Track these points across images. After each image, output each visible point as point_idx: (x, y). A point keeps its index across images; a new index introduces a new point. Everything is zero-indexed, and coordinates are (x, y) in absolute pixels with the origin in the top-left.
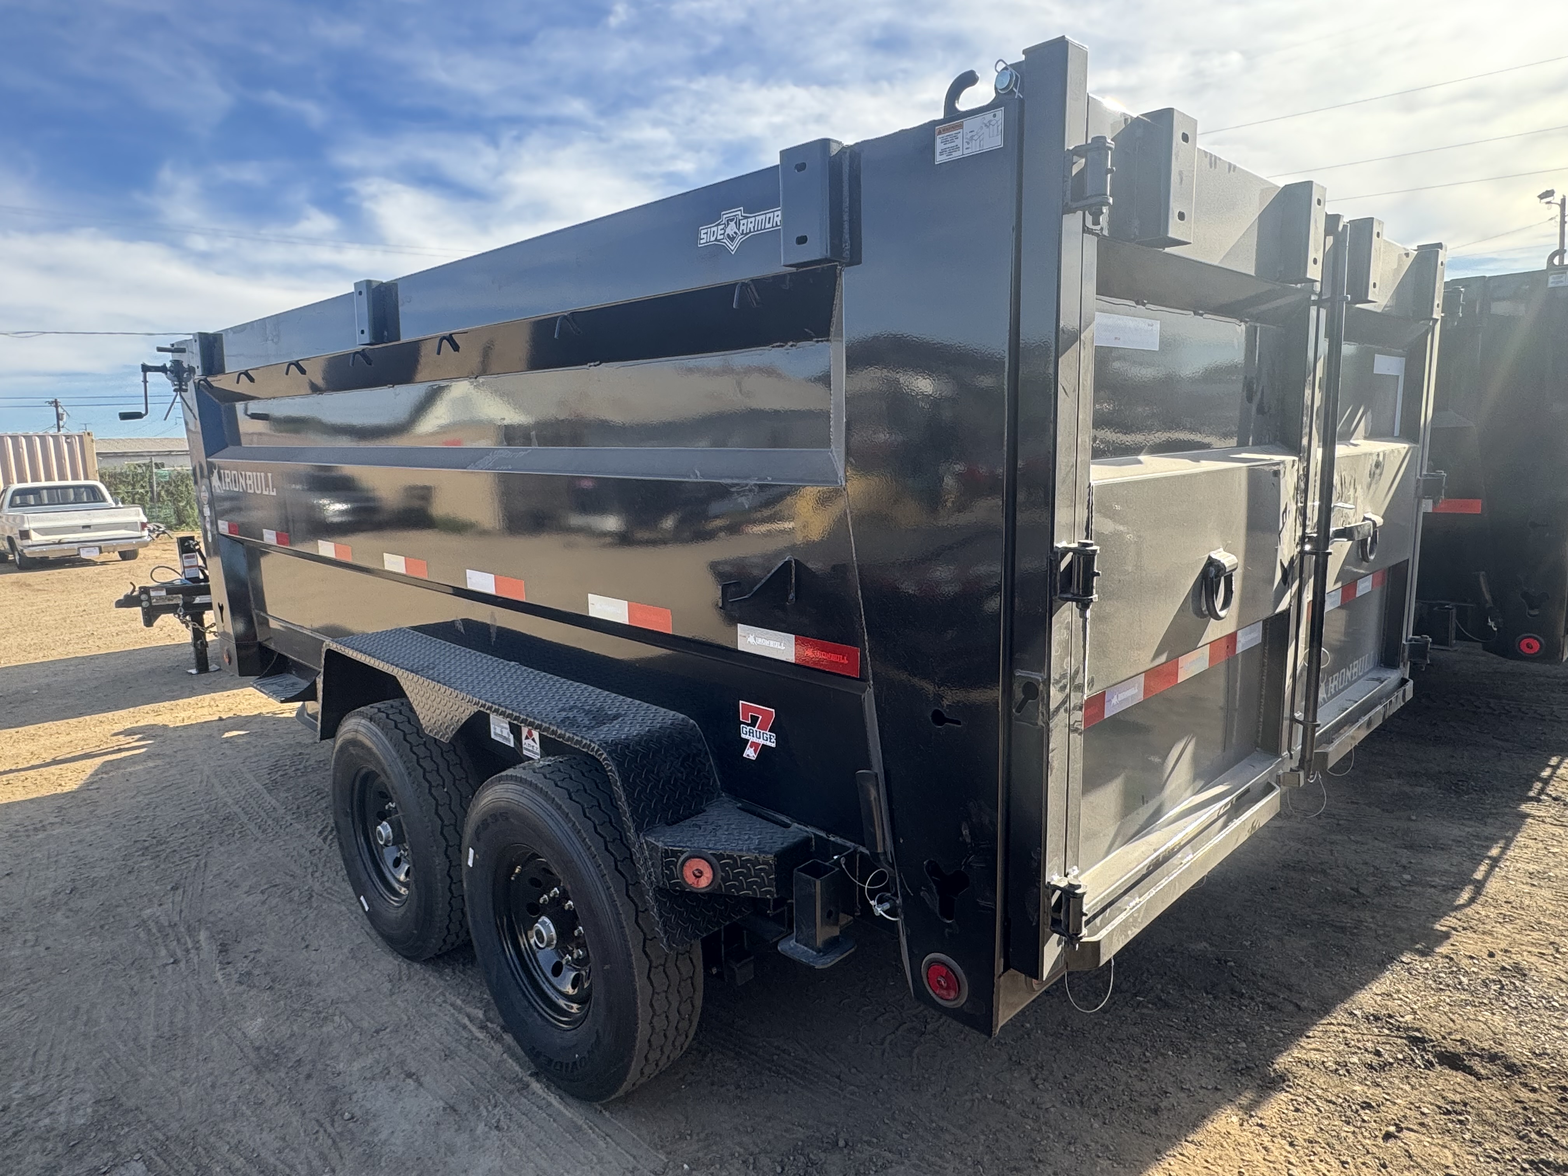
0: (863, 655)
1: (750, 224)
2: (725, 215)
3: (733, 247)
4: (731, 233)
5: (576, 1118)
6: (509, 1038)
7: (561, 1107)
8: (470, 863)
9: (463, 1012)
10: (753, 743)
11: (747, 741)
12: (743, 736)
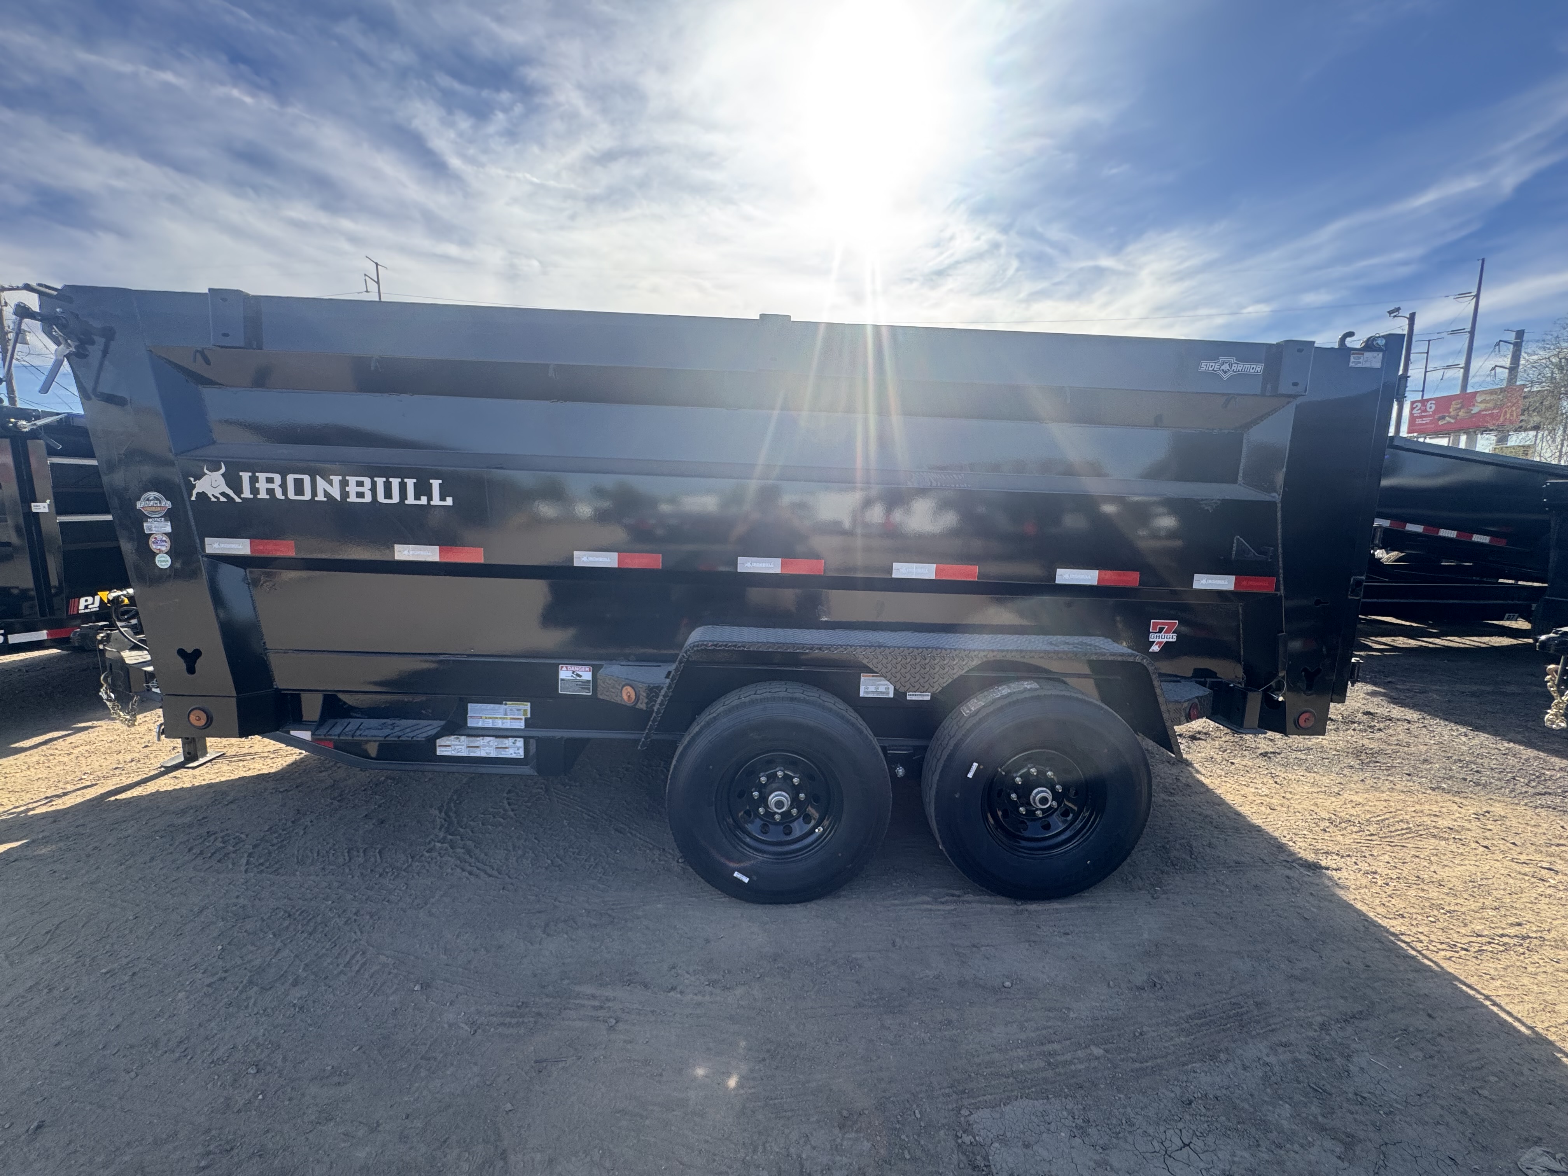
0: (1278, 581)
1: (1240, 367)
2: (1222, 359)
3: (1225, 377)
4: (1225, 369)
5: (1082, 905)
6: (970, 897)
7: (1065, 906)
8: (970, 775)
9: (911, 904)
10: (1158, 642)
11: (1154, 642)
12: (1151, 640)
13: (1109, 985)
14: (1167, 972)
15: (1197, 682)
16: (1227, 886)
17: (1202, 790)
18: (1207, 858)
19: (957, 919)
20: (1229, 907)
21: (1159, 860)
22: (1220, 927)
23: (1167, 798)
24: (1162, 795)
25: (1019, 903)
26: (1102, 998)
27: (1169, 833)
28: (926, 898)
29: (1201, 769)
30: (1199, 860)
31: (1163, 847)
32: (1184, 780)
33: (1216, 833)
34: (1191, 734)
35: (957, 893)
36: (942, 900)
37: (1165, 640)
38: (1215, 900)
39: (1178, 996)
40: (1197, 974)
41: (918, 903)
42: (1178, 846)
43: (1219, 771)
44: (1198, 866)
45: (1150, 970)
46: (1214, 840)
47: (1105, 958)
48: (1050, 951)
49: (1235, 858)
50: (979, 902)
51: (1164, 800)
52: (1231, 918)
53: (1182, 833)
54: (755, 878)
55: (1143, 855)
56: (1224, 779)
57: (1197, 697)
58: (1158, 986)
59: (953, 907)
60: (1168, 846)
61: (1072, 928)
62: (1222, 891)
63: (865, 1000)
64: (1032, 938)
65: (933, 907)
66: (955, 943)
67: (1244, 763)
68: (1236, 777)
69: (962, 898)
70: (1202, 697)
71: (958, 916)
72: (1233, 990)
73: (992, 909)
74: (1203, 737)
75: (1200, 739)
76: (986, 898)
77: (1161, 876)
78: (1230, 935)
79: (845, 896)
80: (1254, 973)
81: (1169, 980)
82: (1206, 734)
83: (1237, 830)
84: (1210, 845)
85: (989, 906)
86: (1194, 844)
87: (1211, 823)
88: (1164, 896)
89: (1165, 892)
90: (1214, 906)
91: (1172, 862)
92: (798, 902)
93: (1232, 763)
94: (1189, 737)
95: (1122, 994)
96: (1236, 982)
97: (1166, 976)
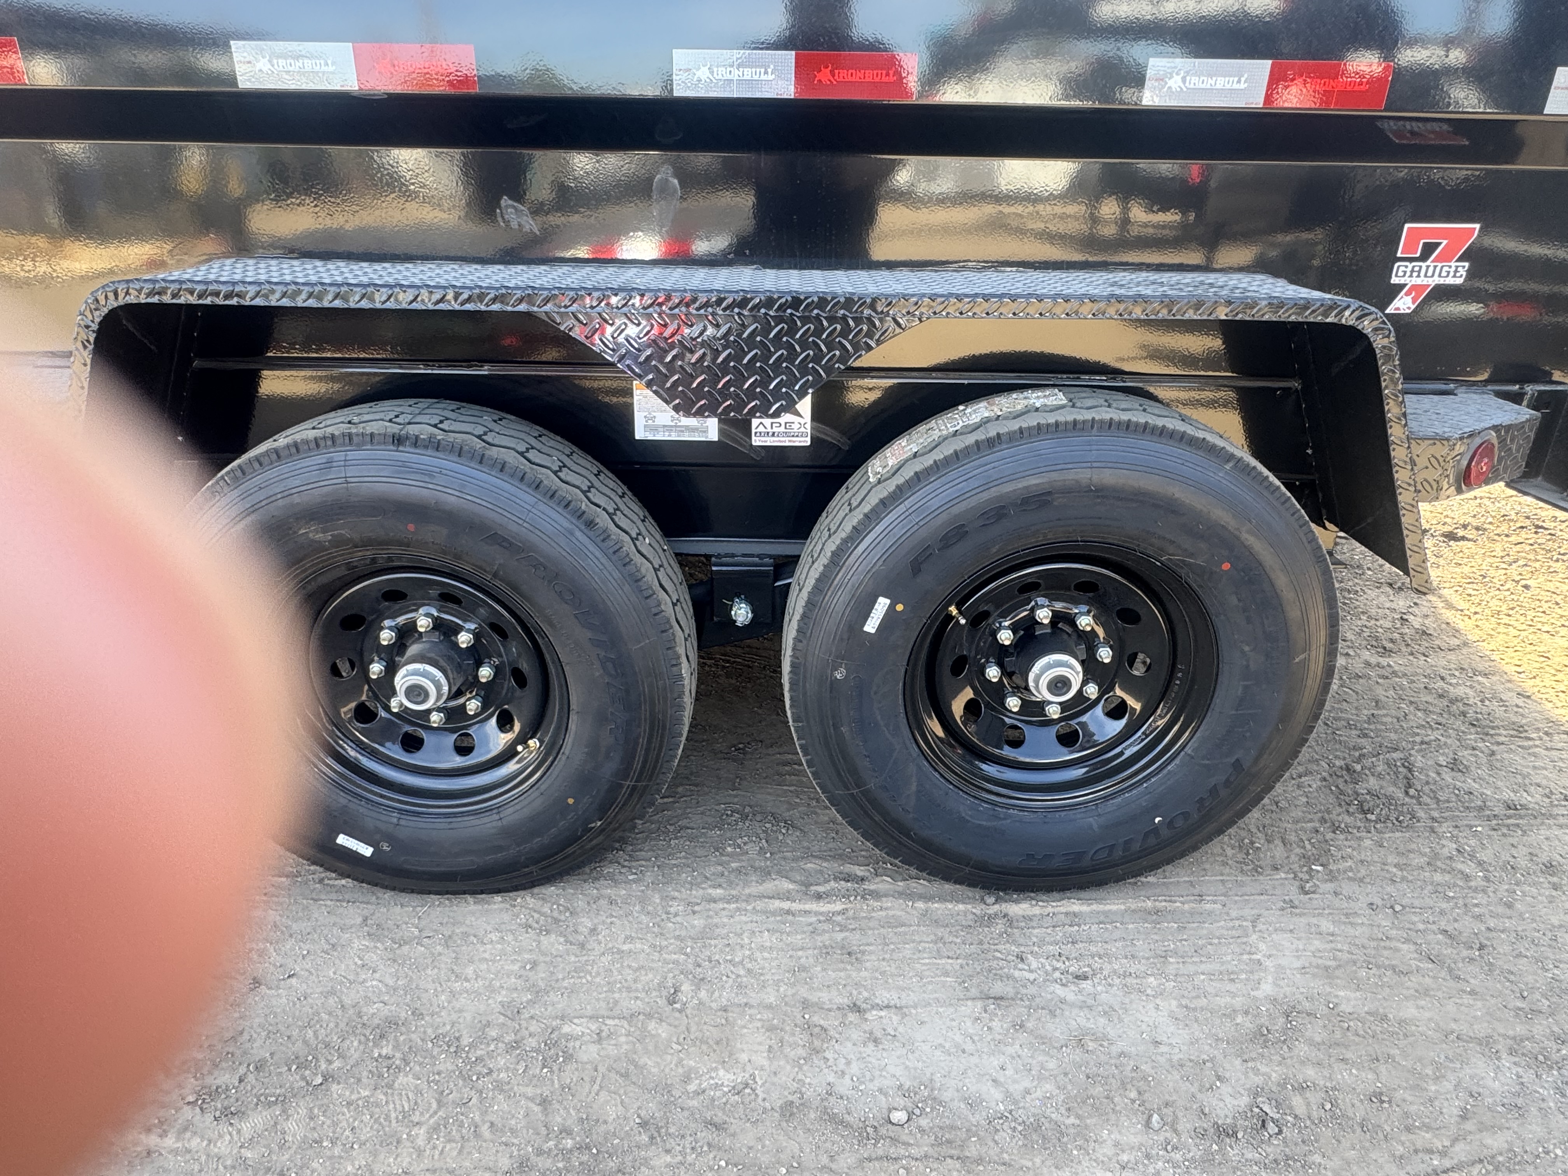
5: (1133, 904)
6: (883, 884)
7: (1095, 907)
8: (871, 627)
9: (749, 898)
10: (1414, 287)
11: (1401, 287)
12: (1394, 280)
13: (1148, 1124)
14: (1301, 1088)
15: (1501, 395)
16: (1480, 863)
17: (1455, 642)
18: (1442, 796)
19: (839, 936)
20: (1479, 917)
21: (1332, 799)
22: (1450, 970)
23: (1373, 660)
24: (1366, 655)
25: (992, 900)
26: (1125, 1157)
27: (1366, 736)
28: (787, 885)
29: (1456, 600)
30: (1425, 799)
31: (1348, 769)
32: (1416, 622)
33: (1471, 737)
34: (1447, 529)
35: (859, 871)
36: (821, 889)
37: (1436, 280)
38: (1449, 899)
39: (1317, 1158)
40: (1377, 1097)
41: (761, 897)
42: (1381, 768)
43: (1494, 603)
44: (1421, 814)
45: (1259, 1080)
46: (1465, 755)
47: (1157, 1043)
48: (1030, 1025)
49: (1508, 795)
50: (901, 894)
51: (1368, 664)
52: (1481, 948)
53: (1393, 736)
54: (386, 847)
55: (1299, 787)
56: (1506, 620)
57: (1496, 428)
58: (1272, 1128)
59: (838, 906)
60: (1358, 767)
61: (1097, 963)
62: (1467, 878)
63: (540, 1152)
64: (998, 988)
65: (795, 906)
66: (813, 998)
67: (1551, 586)
68: (1531, 614)
69: (867, 886)
70: (1508, 428)
71: (843, 928)
72: (1459, 1147)
73: (925, 914)
74: (1470, 534)
75: (1463, 538)
76: (921, 885)
77: (1329, 836)
78: (1473, 993)
79: (611, 877)
80: (1520, 1102)
81: (1301, 1111)
82: (1477, 529)
83: (1519, 730)
84: (1455, 765)
85: (920, 905)
86: (1419, 761)
87: (1464, 714)
88: (1329, 886)
89: (1332, 877)
90: (1442, 913)
91: (1361, 804)
92: (498, 891)
93: (1526, 587)
94: (1443, 535)
95: (1174, 1148)
96: (1469, 1126)
97: (1297, 1102)
